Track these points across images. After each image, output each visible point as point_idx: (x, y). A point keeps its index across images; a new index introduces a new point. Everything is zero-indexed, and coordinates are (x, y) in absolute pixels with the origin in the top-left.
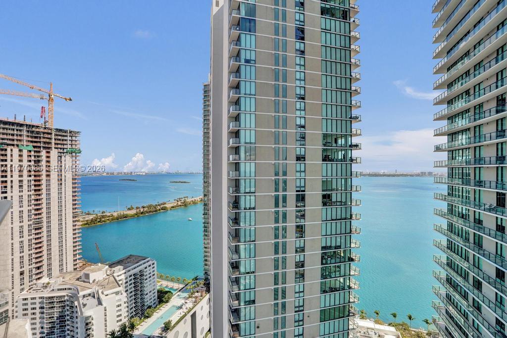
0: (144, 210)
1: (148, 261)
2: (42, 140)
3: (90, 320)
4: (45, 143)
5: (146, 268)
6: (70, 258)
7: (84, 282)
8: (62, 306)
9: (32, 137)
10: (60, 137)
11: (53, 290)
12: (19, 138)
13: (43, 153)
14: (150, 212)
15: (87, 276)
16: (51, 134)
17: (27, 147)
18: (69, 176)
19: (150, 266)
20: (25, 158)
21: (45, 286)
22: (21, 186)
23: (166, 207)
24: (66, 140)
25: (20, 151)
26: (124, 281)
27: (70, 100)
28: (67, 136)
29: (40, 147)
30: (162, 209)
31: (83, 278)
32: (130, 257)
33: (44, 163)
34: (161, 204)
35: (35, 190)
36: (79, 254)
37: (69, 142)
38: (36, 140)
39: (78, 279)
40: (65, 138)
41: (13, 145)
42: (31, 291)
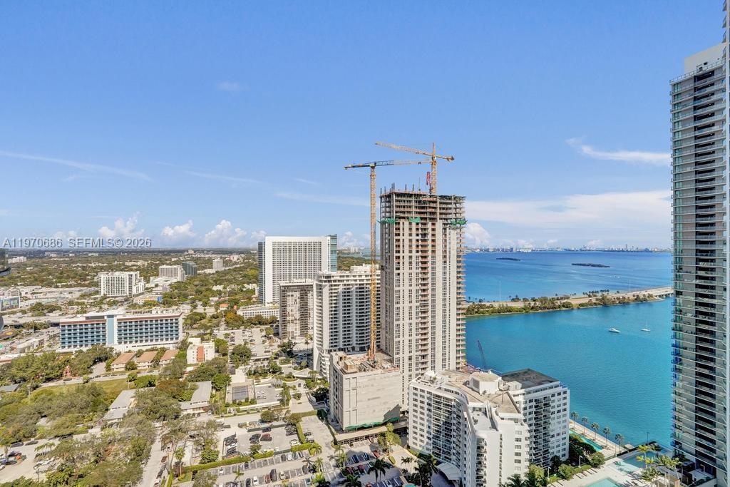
0: (535, 304)
1: (556, 386)
2: (429, 210)
3: (483, 444)
4: (431, 213)
5: (553, 396)
6: (453, 354)
7: (473, 390)
8: (448, 411)
9: (419, 208)
10: (444, 206)
11: (440, 388)
12: (409, 210)
13: (429, 226)
14: (545, 308)
15: (476, 384)
16: (435, 202)
17: (416, 218)
18: (454, 253)
19: (559, 394)
20: (414, 232)
21: (433, 381)
22: (410, 263)
23: (570, 304)
24: (450, 209)
25: (410, 223)
26: (523, 406)
27: (452, 159)
28: (451, 204)
29: (426, 219)
30: (564, 306)
31: (471, 385)
32: (528, 372)
33: (429, 237)
34: (562, 298)
35: (422, 268)
36: (463, 351)
37: (453, 211)
38: (423, 211)
39: (465, 384)
40: (450, 206)
41: (404, 218)
42: (419, 381)
